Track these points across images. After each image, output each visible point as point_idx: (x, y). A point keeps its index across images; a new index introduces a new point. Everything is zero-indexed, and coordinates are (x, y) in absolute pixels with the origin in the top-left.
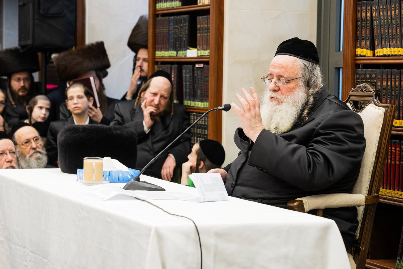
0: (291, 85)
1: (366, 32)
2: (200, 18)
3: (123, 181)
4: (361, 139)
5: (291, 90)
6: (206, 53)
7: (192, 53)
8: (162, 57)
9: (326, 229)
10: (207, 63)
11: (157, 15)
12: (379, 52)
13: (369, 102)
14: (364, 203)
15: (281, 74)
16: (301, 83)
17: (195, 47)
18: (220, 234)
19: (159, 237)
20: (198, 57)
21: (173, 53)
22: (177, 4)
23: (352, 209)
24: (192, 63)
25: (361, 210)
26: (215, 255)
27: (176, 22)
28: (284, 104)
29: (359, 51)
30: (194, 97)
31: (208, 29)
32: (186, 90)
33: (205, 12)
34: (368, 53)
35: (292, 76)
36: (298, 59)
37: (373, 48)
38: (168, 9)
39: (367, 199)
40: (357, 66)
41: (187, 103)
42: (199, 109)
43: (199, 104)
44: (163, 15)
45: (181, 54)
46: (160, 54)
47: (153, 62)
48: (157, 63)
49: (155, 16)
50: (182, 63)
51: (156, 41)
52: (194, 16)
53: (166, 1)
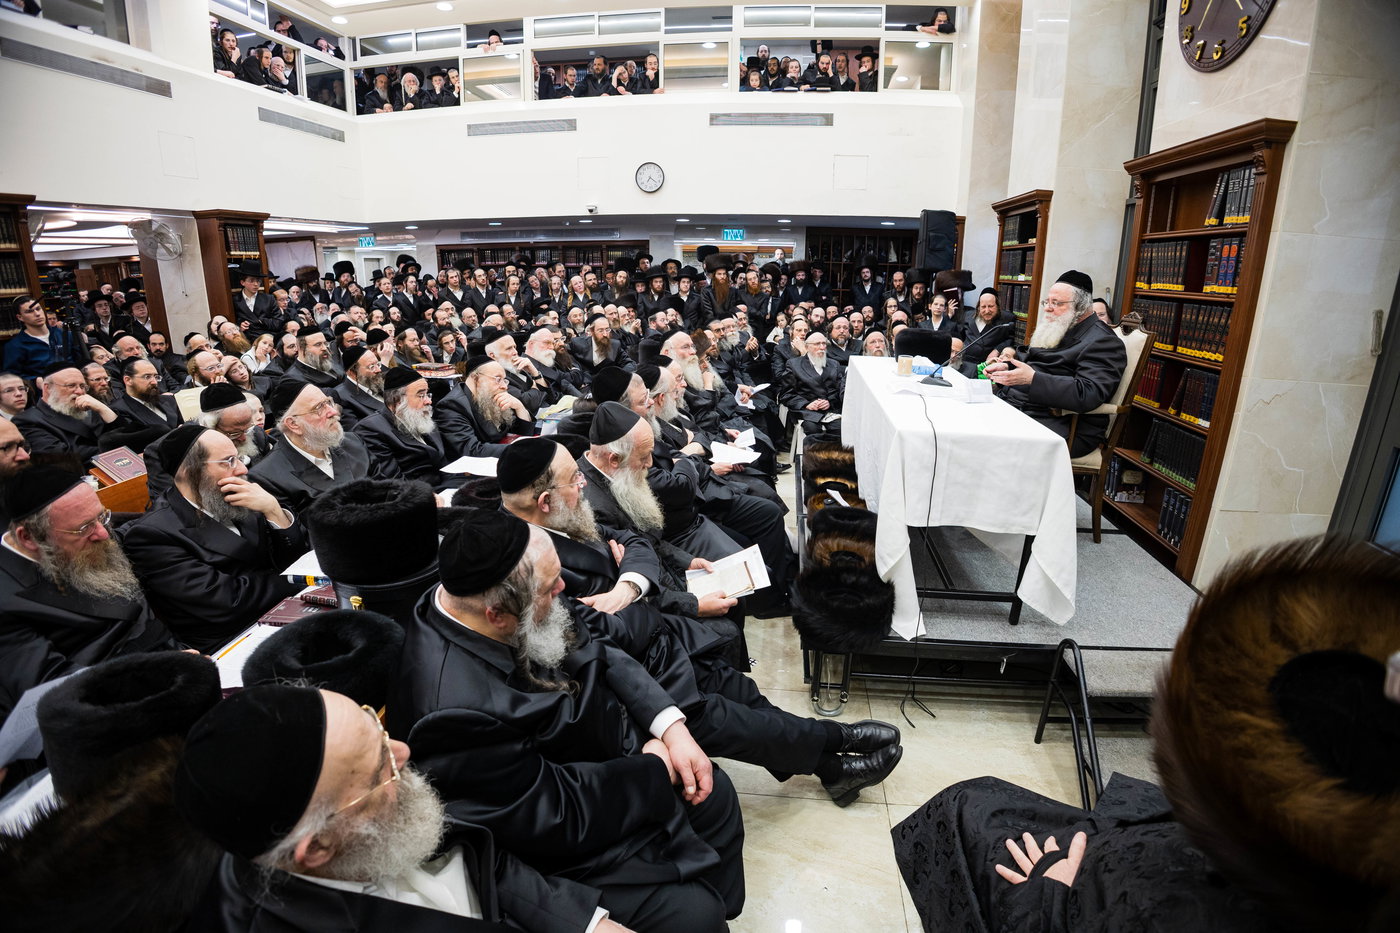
0: (1063, 308)
1: (1145, 269)
2: (1028, 253)
3: (926, 373)
4: (1124, 359)
5: (1063, 311)
6: (1030, 278)
7: (1022, 278)
8: (1003, 280)
9: (1056, 445)
10: (1029, 285)
11: (1004, 250)
12: (1155, 286)
13: (1135, 328)
14: (1115, 411)
15: (1055, 298)
17: (1024, 273)
19: (901, 439)
20: (1025, 281)
21: (1010, 277)
22: (1015, 242)
23: (1106, 417)
24: (1021, 285)
25: (1112, 419)
26: (950, 457)
27: (1014, 256)
29: (1138, 284)
30: (1019, 310)
31: (1033, 261)
32: (1016, 303)
33: (1032, 249)
34: (1144, 286)
36: (1073, 287)
37: (1149, 283)
38: (1009, 246)
39: (1118, 409)
40: (1136, 296)
41: (1015, 313)
42: (1021, 318)
43: (1023, 315)
44: (1007, 250)
45: (1015, 278)
46: (1002, 277)
47: (998, 282)
48: (1000, 283)
49: (1002, 251)
50: (1014, 285)
51: (1000, 270)
52: (1025, 251)
53: (1009, 240)
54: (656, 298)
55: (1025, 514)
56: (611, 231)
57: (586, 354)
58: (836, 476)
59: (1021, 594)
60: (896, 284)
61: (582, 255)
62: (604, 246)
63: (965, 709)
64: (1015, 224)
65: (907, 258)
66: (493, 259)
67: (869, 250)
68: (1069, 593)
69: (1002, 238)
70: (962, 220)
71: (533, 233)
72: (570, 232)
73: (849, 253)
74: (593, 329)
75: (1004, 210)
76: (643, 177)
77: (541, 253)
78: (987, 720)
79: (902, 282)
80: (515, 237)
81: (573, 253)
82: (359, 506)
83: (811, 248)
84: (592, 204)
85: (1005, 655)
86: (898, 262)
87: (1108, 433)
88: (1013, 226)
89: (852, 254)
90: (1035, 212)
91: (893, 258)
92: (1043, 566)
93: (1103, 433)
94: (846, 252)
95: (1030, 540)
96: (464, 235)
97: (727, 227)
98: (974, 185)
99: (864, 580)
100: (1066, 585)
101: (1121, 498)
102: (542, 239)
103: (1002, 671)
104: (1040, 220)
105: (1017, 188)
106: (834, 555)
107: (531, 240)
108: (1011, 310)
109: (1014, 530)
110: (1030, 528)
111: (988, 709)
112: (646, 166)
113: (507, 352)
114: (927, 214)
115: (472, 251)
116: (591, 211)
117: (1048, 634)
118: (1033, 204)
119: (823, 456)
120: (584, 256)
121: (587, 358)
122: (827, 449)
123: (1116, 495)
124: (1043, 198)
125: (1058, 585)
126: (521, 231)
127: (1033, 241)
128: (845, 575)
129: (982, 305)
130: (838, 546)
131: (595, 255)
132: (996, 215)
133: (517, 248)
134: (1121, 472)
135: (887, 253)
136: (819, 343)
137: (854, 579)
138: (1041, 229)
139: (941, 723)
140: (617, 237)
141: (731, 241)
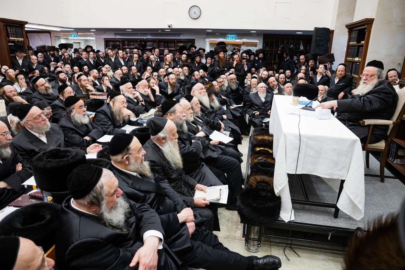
0: (372, 78)
2: (360, 48)
5: (372, 79)
6: (360, 59)
7: (357, 59)
8: (349, 60)
10: (360, 63)
11: (350, 46)
13: (404, 85)
14: (392, 124)
15: (368, 74)
16: (376, 77)
17: (358, 57)
18: (310, 138)
20: (358, 61)
21: (351, 59)
22: (355, 43)
23: (387, 126)
24: (356, 62)
25: (391, 127)
26: (306, 145)
27: (354, 49)
28: (368, 85)
30: (355, 74)
31: (362, 52)
32: (353, 71)
33: (362, 46)
35: (372, 74)
36: (376, 68)
38: (352, 44)
39: (394, 122)
42: (356, 77)
44: (351, 46)
45: (354, 59)
46: (348, 58)
47: (346, 61)
48: (347, 61)
49: (349, 46)
50: (353, 62)
51: (348, 54)
52: (359, 46)
53: (352, 42)
54: (197, 65)
55: (340, 170)
56: (179, 35)
57: (165, 89)
58: (265, 147)
59: (339, 205)
60: (301, 61)
61: (166, 45)
62: (176, 41)
63: (313, 254)
64: (355, 34)
65: (308, 48)
66: (129, 45)
67: (291, 44)
68: (361, 206)
69: (349, 41)
70: (333, 32)
71: (146, 34)
72: (161, 35)
73: (282, 46)
74: (168, 79)
75: (351, 28)
76: (192, 12)
77: (149, 43)
78: (324, 260)
79: (304, 60)
80: (138, 36)
81: (163, 44)
82: (53, 160)
83: (265, 44)
84: (170, 23)
85: (330, 232)
86: (304, 50)
87: (389, 133)
88: (354, 35)
89: (283, 46)
90: (365, 29)
91: (302, 48)
92: (348, 194)
93: (386, 133)
94: (281, 45)
95: (343, 182)
96: (116, 34)
97: (229, 34)
98: (339, 15)
99: (269, 194)
100: (360, 203)
101: (397, 162)
102: (149, 37)
103: (329, 239)
104: (367, 33)
105: (358, 17)
106: (258, 182)
107: (145, 38)
108: (351, 73)
109: (335, 177)
110: (342, 177)
111: (325, 255)
112: (193, 7)
113: (129, 90)
114: (317, 29)
115: (119, 41)
116: (169, 26)
117: (351, 224)
118: (364, 25)
119: (260, 138)
120: (167, 45)
121: (166, 91)
122: (263, 134)
123: (394, 160)
124: (369, 22)
125: (355, 202)
126: (140, 33)
127: (363, 42)
128: (261, 192)
129: (338, 70)
130: (261, 179)
131: (172, 45)
132: (347, 30)
133: (139, 41)
134: (397, 150)
135: (299, 45)
136: (262, 87)
137: (265, 194)
138: (367, 37)
139: (302, 259)
140: (182, 37)
141: (230, 39)
